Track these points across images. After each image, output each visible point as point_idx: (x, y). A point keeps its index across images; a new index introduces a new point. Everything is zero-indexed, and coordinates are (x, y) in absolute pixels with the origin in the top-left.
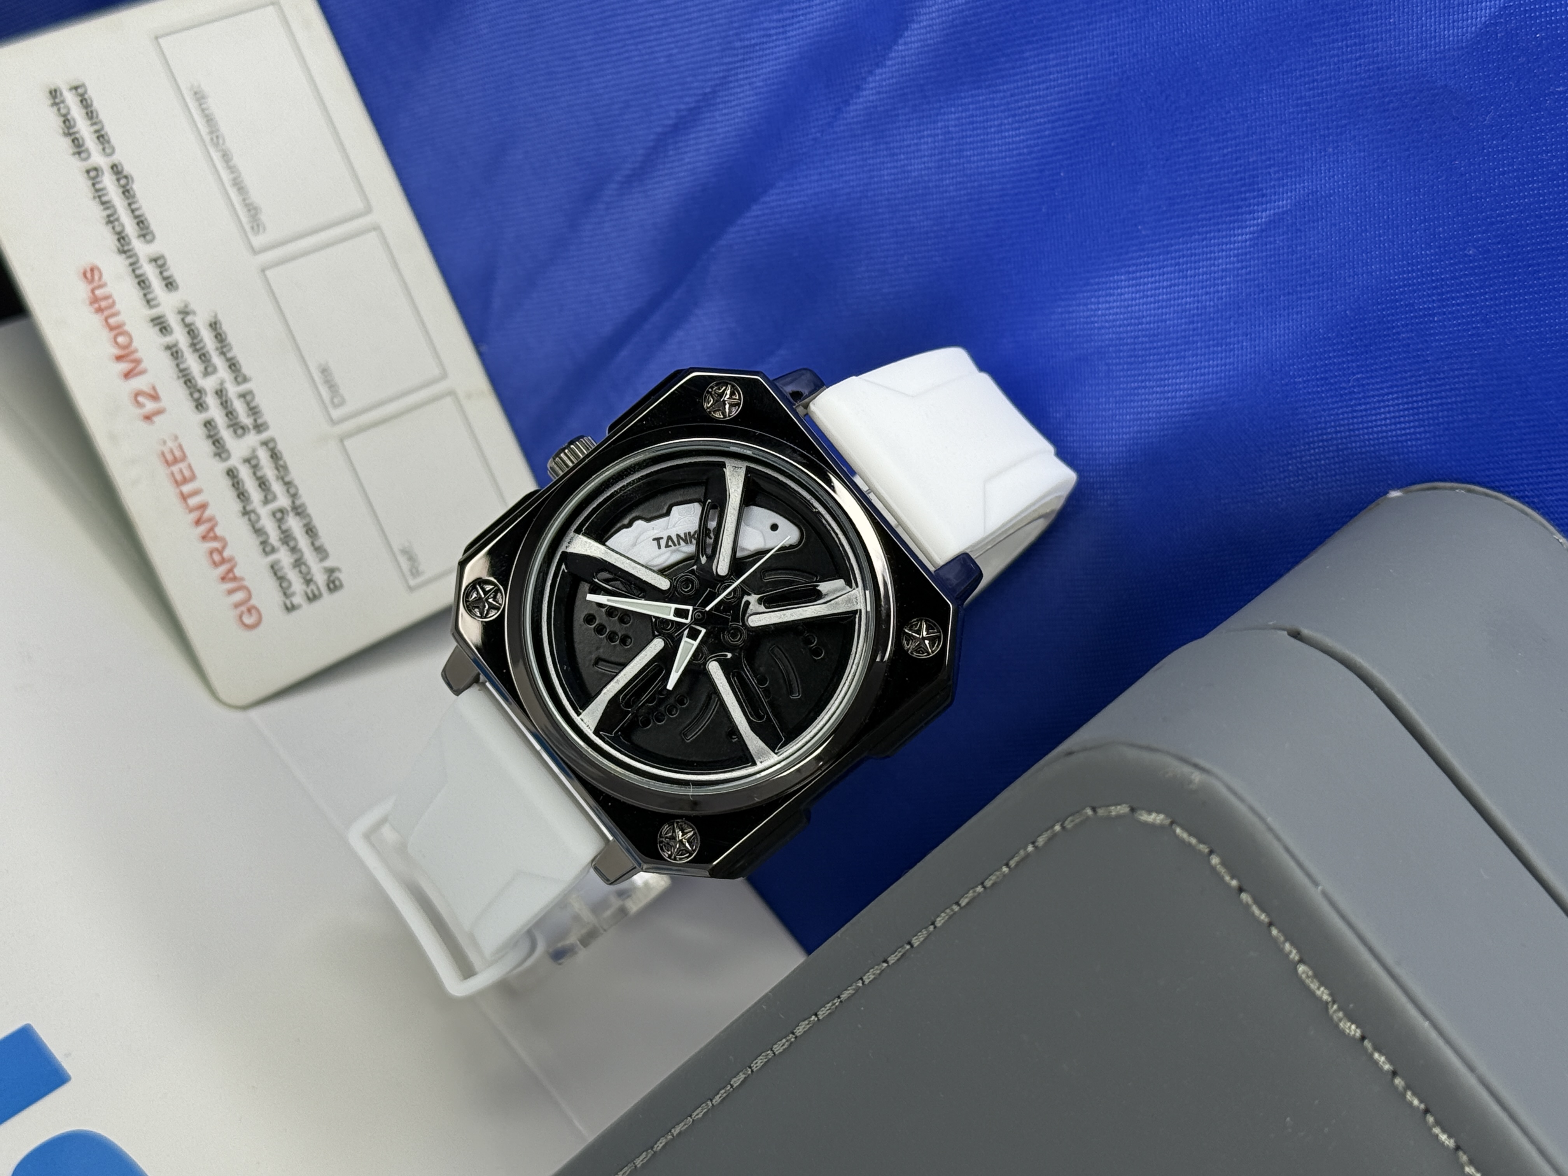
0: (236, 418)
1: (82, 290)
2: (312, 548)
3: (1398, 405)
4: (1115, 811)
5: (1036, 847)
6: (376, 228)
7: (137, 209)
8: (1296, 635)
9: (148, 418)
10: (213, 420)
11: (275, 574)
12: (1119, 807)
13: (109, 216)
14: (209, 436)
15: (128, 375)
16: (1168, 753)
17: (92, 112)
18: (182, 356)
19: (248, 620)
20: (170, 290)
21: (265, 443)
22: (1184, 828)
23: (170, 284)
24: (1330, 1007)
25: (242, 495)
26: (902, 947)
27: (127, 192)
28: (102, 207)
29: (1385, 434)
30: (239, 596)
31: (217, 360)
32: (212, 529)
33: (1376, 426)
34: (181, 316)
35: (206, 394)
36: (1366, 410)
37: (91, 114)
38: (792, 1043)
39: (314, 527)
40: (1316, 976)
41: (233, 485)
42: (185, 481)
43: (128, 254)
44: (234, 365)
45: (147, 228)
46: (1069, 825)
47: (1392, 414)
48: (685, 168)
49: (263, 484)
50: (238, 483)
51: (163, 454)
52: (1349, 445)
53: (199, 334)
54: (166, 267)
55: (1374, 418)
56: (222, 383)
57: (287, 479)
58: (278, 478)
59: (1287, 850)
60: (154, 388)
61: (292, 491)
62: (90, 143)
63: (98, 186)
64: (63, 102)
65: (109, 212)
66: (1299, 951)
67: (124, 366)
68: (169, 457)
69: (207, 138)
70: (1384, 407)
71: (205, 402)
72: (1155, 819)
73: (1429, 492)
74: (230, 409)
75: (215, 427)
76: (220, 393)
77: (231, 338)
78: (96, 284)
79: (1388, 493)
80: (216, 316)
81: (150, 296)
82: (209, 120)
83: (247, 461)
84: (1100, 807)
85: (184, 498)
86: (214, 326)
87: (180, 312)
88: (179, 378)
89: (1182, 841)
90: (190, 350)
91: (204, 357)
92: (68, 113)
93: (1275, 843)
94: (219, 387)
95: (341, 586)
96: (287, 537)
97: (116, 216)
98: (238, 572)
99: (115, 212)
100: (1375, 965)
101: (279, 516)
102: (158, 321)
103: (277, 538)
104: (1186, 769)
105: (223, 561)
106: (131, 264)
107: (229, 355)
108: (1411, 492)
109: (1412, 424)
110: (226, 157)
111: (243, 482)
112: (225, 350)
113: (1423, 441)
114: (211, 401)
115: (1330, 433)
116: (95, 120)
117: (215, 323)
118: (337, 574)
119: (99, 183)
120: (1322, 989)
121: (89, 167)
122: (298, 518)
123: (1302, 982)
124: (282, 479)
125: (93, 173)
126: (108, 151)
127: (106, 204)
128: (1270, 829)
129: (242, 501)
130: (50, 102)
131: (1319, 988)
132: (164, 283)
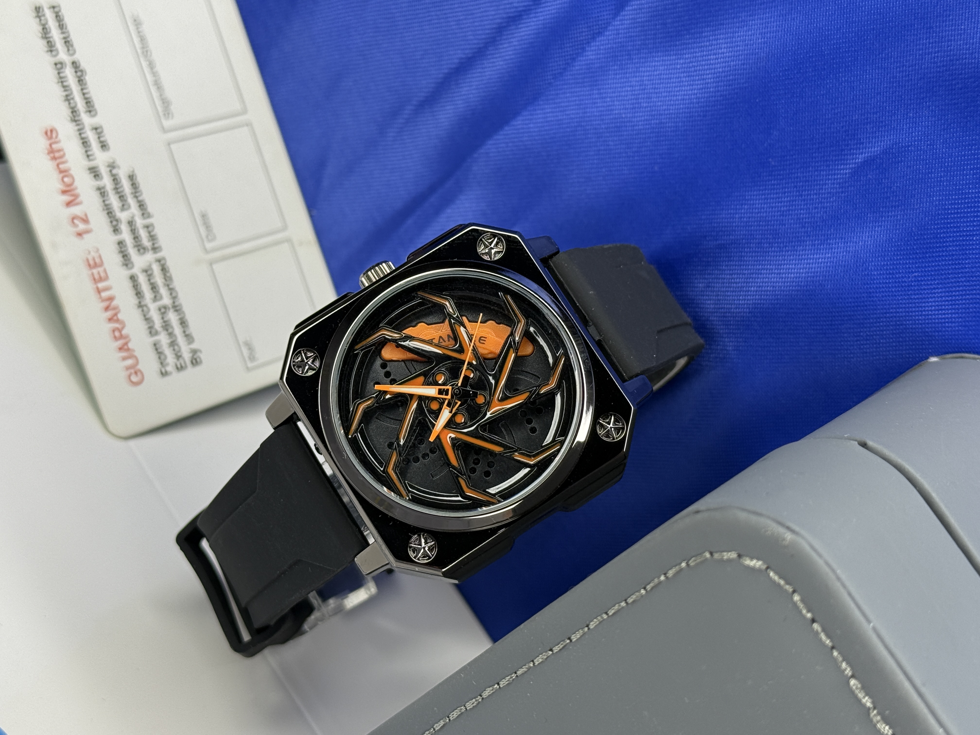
0: (140, 241)
1: (43, 143)
2: (183, 334)
3: (941, 297)
4: (727, 556)
5: (667, 578)
6: (248, 124)
7: (87, 93)
8: (864, 445)
9: (80, 234)
10: (124, 241)
11: (157, 349)
12: (730, 553)
13: (67, 96)
14: (121, 252)
15: (69, 204)
16: (769, 517)
17: (63, 25)
18: (108, 195)
19: (134, 379)
20: (104, 150)
21: (159, 261)
22: (776, 573)
23: (104, 146)
24: (871, 711)
25: (139, 294)
26: (563, 641)
27: (81, 81)
28: (62, 89)
29: (930, 317)
30: (129, 362)
31: (131, 201)
32: (116, 314)
33: (924, 311)
34: (108, 169)
35: (121, 222)
36: (918, 298)
37: (62, 26)
38: (479, 702)
39: (187, 321)
40: (863, 688)
41: (134, 286)
42: (101, 280)
43: (78, 123)
44: (143, 205)
45: (93, 106)
46: (692, 563)
47: (937, 303)
48: (462, 98)
49: (154, 288)
50: (137, 285)
51: (88, 260)
52: (904, 322)
53: (121, 181)
54: (102, 135)
55: (924, 304)
56: (133, 217)
57: (171, 287)
58: (165, 285)
59: (850, 594)
60: (86, 215)
61: (174, 295)
62: (59, 45)
63: (62, 75)
64: (44, 15)
65: (66, 93)
66: (852, 669)
67: (66, 198)
68: (92, 262)
69: (139, 51)
70: (931, 298)
71: (120, 228)
72: (755, 565)
73: (959, 360)
74: (136, 235)
75: (125, 246)
76: (131, 223)
77: (143, 187)
78: (53, 140)
79: (928, 358)
80: (133, 171)
81: (89, 153)
82: (142, 39)
83: (146, 271)
84: (717, 552)
85: (99, 291)
86: (132, 177)
87: (109, 166)
88: (104, 210)
89: (774, 582)
90: (114, 192)
91: (122, 198)
92: (47, 23)
93: (842, 590)
94: (130, 220)
95: (201, 362)
96: (166, 326)
97: (72, 97)
98: (130, 345)
99: (72, 93)
100: (907, 685)
101: (163, 311)
102: (94, 170)
103: (160, 325)
104: (781, 530)
105: (121, 337)
106: (79, 130)
107: (140, 198)
108: (944, 358)
109: (950, 311)
110: (151, 65)
111: (141, 285)
112: (137, 195)
113: (957, 324)
114: (124, 227)
115: (892, 313)
116: (64, 30)
117: (133, 176)
118: (199, 354)
119: (62, 72)
120: (867, 698)
121: (57, 61)
122: (176, 313)
123: (852, 692)
124: (168, 286)
125: (59, 66)
126: (71, 52)
127: (66, 88)
128: (839, 579)
129: (139, 298)
130: (34, 14)
131: (864, 697)
132: (100, 145)
